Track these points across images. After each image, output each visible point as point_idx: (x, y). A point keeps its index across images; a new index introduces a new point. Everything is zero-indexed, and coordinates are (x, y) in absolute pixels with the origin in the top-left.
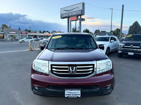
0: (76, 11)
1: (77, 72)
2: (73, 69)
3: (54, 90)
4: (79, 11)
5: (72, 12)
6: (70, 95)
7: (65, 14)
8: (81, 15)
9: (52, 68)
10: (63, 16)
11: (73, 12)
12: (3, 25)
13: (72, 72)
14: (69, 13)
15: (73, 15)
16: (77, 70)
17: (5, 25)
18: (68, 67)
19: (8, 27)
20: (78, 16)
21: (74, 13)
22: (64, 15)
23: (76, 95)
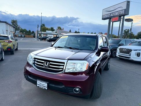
0: (119, 11)
1: (49, 68)
2: (46, 64)
3: (32, 79)
4: (122, 10)
5: (114, 12)
6: (40, 85)
7: (107, 14)
8: (124, 15)
9: (35, 61)
10: (104, 17)
11: (116, 12)
12: (58, 27)
13: (46, 66)
14: (111, 14)
15: (115, 15)
16: (50, 66)
17: (60, 27)
18: (43, 62)
19: (62, 29)
20: (120, 16)
21: (117, 14)
22: (106, 16)
23: (44, 86)
